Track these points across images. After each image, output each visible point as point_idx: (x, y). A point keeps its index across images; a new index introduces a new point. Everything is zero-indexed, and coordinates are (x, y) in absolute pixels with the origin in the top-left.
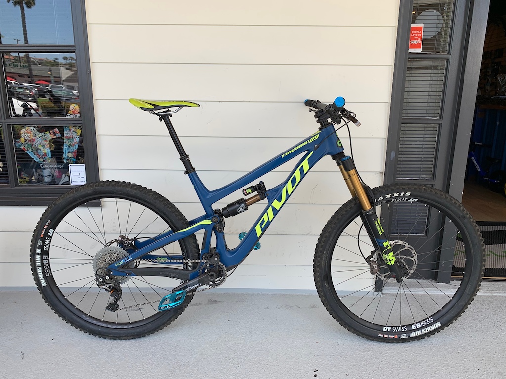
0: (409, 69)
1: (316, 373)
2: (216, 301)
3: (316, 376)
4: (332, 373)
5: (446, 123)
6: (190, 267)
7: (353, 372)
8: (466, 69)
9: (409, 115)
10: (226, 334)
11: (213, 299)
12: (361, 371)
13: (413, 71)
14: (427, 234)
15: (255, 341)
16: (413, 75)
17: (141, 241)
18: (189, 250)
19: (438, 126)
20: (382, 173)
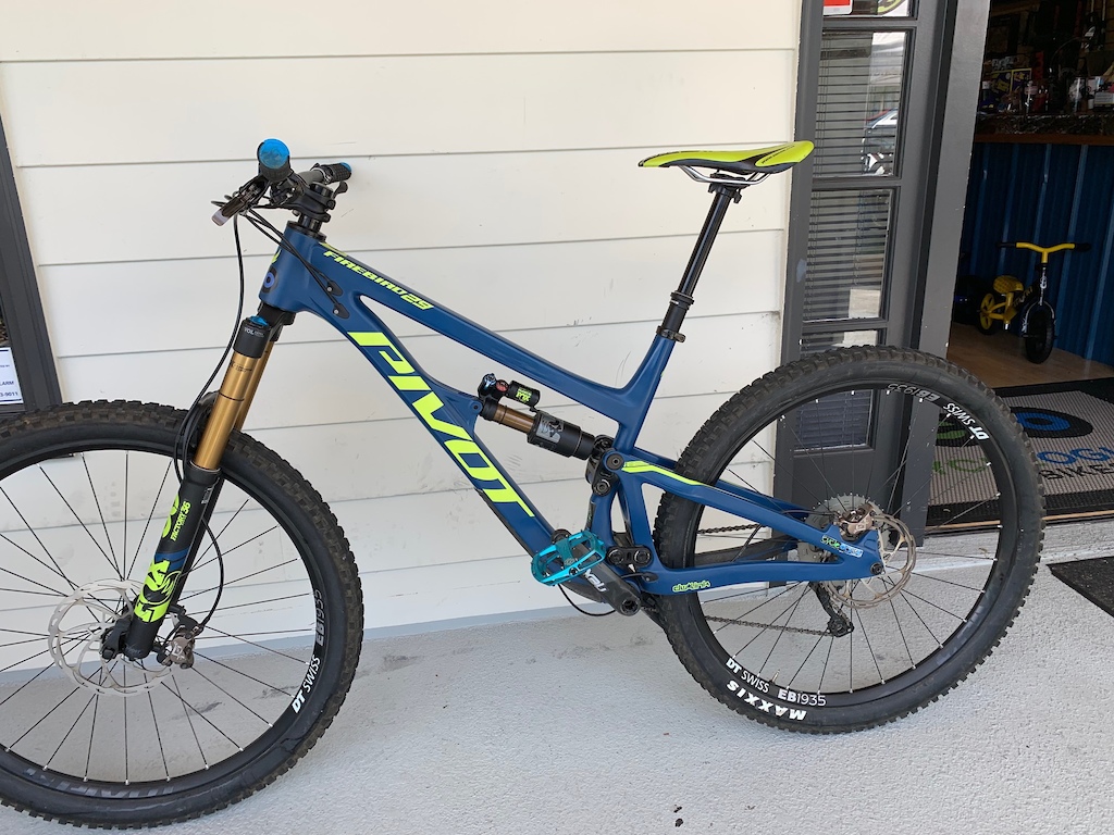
0: (826, 55)
1: (679, 815)
2: (404, 658)
3: (679, 822)
4: (716, 810)
5: (909, 184)
7: (763, 799)
8: (954, 53)
9: (825, 169)
10: (445, 743)
11: (398, 654)
12: (780, 794)
13: (833, 62)
14: (871, 444)
15: (518, 752)
16: (832, 71)
19: (891, 192)
20: (777, 313)
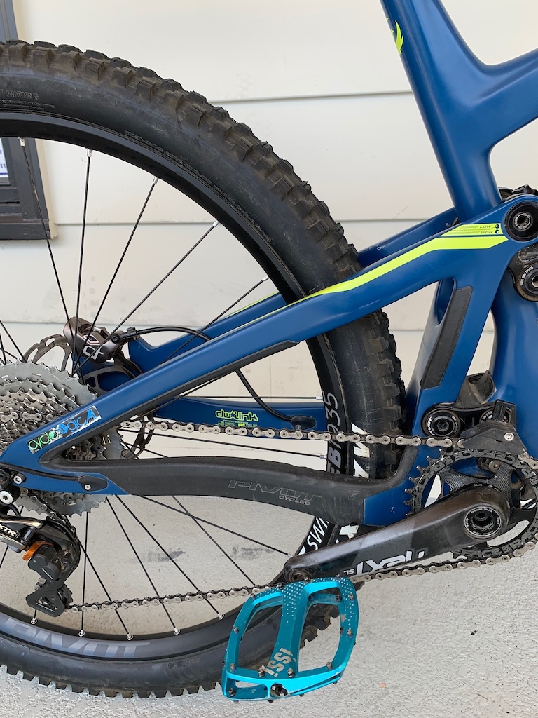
6: (362, 461)
17: (155, 341)
18: (361, 386)
